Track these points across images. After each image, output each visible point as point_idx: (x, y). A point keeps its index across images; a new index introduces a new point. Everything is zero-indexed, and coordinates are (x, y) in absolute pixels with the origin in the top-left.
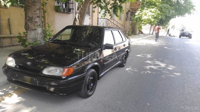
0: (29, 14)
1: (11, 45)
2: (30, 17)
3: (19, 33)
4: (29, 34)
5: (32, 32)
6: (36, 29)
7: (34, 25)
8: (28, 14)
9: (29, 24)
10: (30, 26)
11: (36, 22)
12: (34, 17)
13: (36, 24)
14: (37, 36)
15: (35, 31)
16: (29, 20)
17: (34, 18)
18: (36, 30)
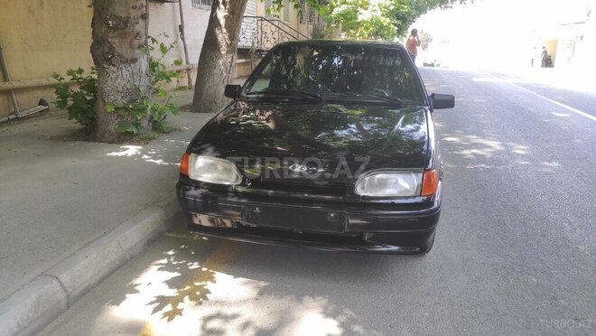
0: (116, 8)
1: (12, 117)
2: (120, 18)
3: (56, 76)
4: (113, 76)
5: (124, 70)
6: (136, 60)
7: (131, 47)
8: (111, 9)
9: (115, 41)
10: (118, 49)
11: (138, 34)
12: (132, 16)
13: (136, 43)
14: (137, 83)
15: (132, 65)
16: (115, 28)
17: (131, 20)
18: (134, 60)
